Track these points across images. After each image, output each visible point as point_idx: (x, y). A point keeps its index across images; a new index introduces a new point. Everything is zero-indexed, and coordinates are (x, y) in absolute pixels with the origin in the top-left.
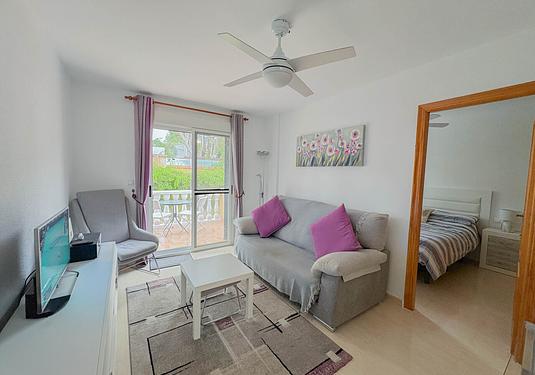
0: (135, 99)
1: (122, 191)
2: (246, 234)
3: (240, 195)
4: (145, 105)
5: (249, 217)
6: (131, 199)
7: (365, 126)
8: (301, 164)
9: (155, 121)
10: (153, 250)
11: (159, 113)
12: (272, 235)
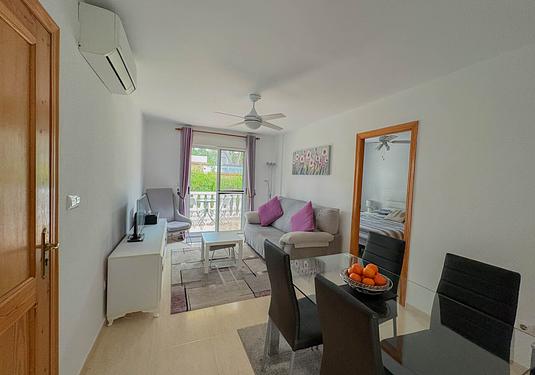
0: (182, 129)
1: (171, 189)
2: (251, 223)
3: (253, 195)
4: (187, 133)
5: (256, 211)
6: (176, 194)
7: (330, 147)
8: (295, 173)
9: (193, 144)
10: (188, 228)
11: (196, 138)
12: (270, 225)
